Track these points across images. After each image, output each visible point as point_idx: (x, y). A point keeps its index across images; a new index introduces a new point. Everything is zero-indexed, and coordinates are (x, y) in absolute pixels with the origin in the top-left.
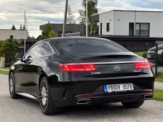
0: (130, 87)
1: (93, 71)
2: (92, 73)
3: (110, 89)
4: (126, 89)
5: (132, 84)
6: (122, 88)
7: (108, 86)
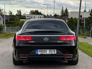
0: (54, 52)
1: (30, 41)
2: (29, 42)
3: (40, 52)
4: (51, 53)
5: (56, 50)
6: (48, 52)
7: (38, 50)
